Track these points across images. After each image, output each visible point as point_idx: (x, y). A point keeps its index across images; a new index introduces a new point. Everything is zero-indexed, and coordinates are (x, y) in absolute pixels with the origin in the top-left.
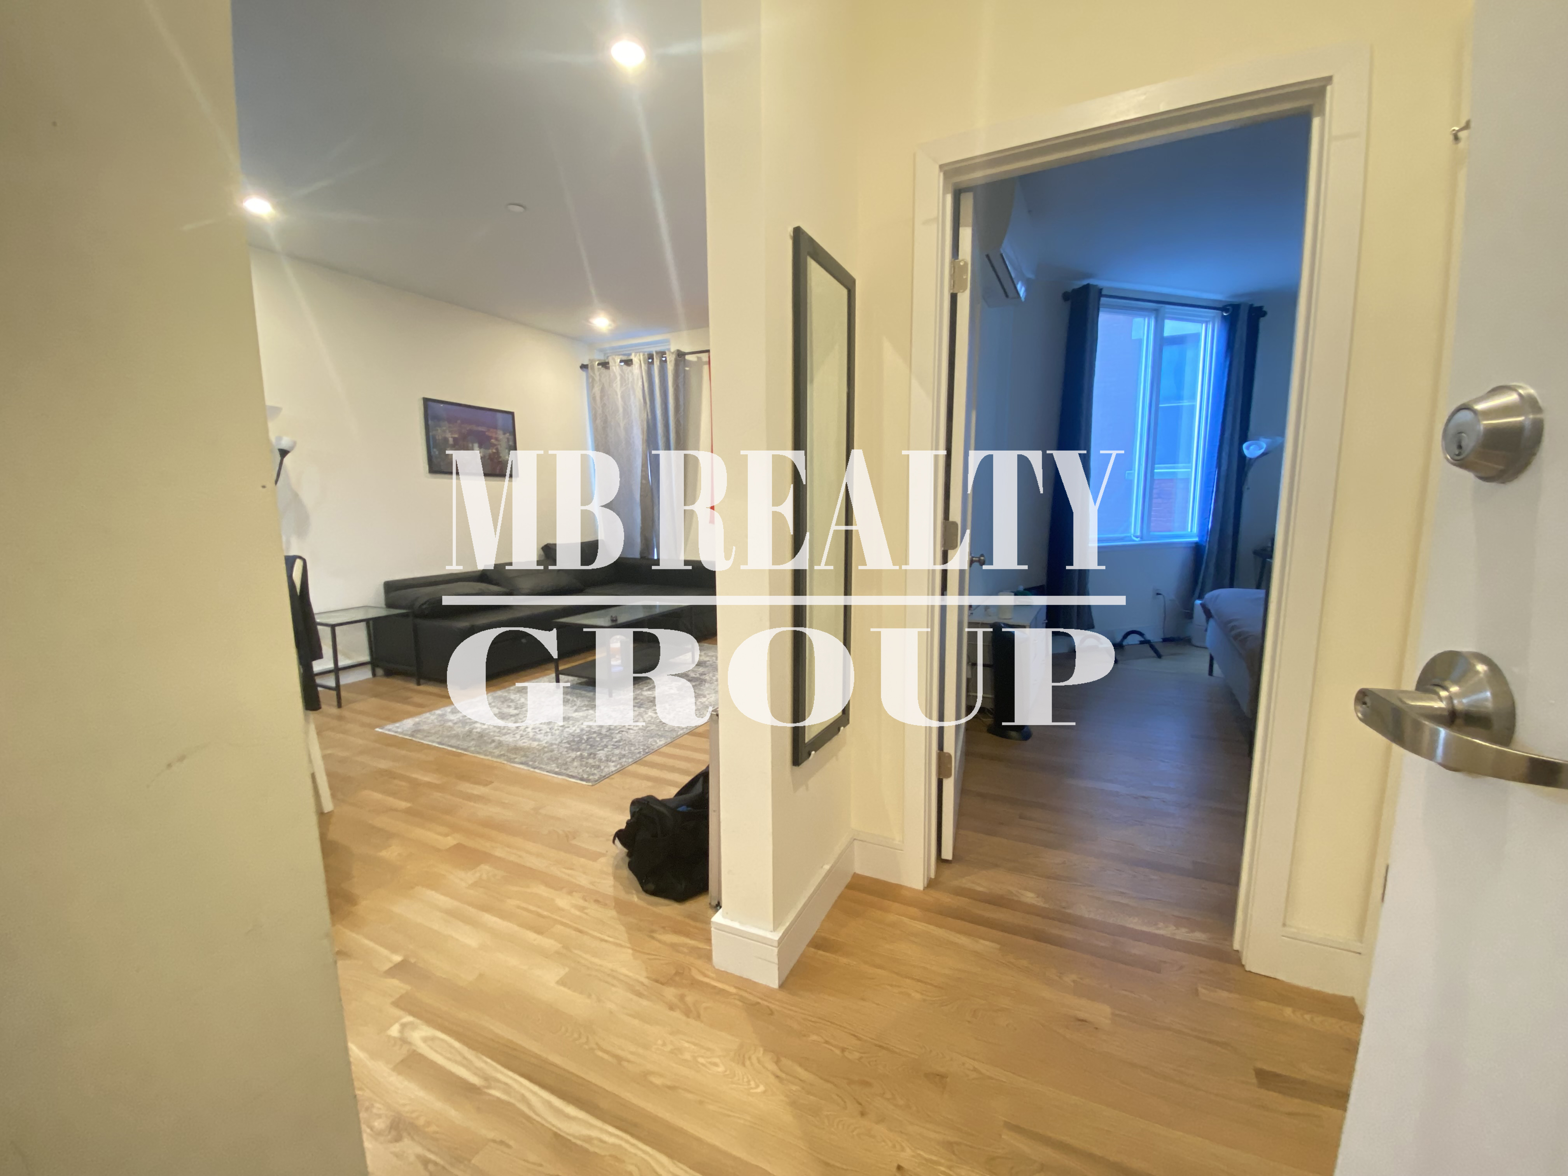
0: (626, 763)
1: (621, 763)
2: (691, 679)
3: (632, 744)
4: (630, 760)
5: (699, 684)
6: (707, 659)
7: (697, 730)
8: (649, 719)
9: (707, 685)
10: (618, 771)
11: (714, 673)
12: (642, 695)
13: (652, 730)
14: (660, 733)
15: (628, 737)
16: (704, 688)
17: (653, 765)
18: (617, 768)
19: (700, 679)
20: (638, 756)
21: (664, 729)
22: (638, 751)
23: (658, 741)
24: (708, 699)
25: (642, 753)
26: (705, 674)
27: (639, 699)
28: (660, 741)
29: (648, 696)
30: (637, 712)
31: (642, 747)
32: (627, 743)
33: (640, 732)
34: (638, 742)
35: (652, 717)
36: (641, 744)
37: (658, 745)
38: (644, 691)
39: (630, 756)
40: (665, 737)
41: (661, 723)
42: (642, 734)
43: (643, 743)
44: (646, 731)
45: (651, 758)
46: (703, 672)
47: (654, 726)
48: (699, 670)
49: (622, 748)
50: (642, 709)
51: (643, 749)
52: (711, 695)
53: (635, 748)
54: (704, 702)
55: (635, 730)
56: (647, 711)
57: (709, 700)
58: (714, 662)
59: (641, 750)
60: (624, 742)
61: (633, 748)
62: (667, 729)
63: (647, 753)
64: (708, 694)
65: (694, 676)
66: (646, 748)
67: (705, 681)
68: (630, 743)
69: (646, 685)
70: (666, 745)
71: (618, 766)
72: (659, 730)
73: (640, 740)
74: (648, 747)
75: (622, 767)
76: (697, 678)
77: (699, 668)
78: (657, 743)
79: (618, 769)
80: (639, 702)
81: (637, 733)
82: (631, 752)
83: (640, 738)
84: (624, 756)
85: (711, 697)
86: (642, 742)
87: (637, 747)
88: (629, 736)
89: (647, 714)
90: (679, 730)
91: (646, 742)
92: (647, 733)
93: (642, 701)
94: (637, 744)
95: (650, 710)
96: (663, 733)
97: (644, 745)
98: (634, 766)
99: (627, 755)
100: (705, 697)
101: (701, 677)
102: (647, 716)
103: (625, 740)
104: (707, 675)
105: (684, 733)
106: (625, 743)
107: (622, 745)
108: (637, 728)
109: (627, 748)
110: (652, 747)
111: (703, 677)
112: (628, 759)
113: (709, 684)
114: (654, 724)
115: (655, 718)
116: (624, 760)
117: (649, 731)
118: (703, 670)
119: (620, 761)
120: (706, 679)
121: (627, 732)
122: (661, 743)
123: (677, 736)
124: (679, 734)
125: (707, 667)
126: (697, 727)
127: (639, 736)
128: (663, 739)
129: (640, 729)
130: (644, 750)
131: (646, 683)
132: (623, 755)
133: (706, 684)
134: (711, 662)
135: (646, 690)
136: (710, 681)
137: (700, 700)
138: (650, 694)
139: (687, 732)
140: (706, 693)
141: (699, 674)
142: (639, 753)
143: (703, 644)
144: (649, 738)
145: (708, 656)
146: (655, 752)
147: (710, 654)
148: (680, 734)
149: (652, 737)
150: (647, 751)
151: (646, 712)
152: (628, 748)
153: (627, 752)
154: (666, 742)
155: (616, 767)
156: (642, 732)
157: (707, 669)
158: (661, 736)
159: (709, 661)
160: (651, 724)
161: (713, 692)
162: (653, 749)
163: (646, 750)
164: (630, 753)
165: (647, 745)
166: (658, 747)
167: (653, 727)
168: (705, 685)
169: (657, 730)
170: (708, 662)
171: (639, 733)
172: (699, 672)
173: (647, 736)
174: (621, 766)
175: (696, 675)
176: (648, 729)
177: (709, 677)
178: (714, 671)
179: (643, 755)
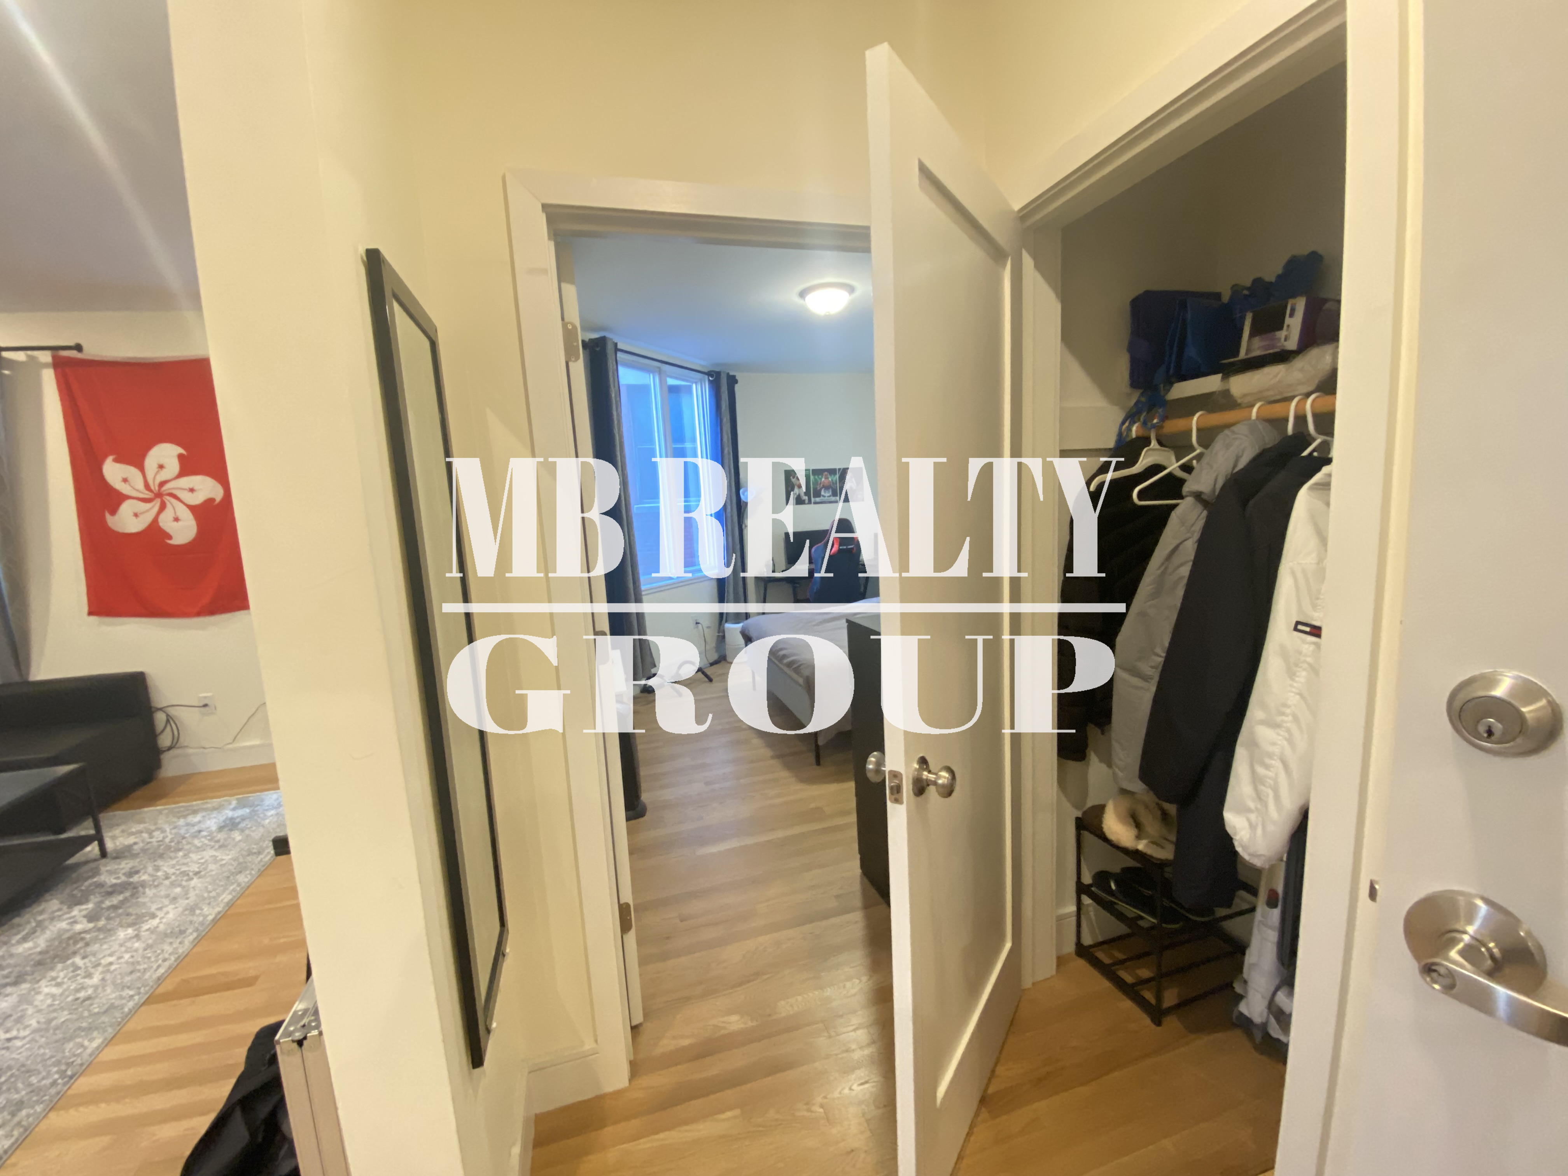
0: (31, 1119)
1: (19, 1124)
2: (110, 890)
3: (28, 1071)
4: (39, 1108)
5: (132, 895)
6: (131, 840)
7: (162, 990)
8: (49, 1001)
9: (149, 892)
10: (17, 1145)
11: (156, 863)
12: (11, 955)
13: (64, 1022)
14: (84, 1025)
15: (13, 1059)
16: (146, 900)
17: (94, 1097)
18: (13, 1140)
19: (130, 884)
20: (53, 1091)
21: (89, 1011)
22: (50, 1081)
23: (86, 1043)
24: (162, 918)
25: (60, 1081)
26: (137, 872)
27: (9, 966)
28: (91, 1040)
29: (27, 954)
30: (15, 996)
31: (55, 1069)
32: (17, 1073)
33: (37, 1038)
34: (42, 1061)
35: (53, 996)
36: (49, 1062)
37: (89, 1051)
38: (13, 945)
39: (35, 1098)
40: (97, 1029)
41: (79, 1001)
42: (43, 1040)
43: (53, 1060)
44: (51, 1031)
45: (84, 1084)
46: (131, 868)
47: (66, 1013)
48: (121, 866)
49: (9, 1089)
50: (25, 986)
51: (57, 1072)
52: (165, 910)
53: (40, 1076)
54: (157, 927)
55: (24, 1038)
56: (36, 986)
57: (164, 920)
58: (148, 843)
59: (56, 1076)
60: (9, 1074)
61: (34, 1080)
62: (96, 1010)
63: (71, 1077)
64: (160, 909)
65: (114, 881)
66: (63, 1067)
67: (143, 884)
68: (23, 1069)
69: (14, 931)
70: (108, 1043)
71: (16, 1133)
72: (81, 1018)
73: (44, 1054)
74: (69, 1065)
75: (26, 1130)
76: (120, 885)
77: (120, 864)
78: (85, 1048)
79: (17, 1140)
80: (11, 973)
81: (29, 1042)
82: (35, 1091)
83: (42, 1051)
84: (20, 1105)
85: (167, 913)
86: (51, 1057)
87: (44, 1074)
88: (14, 1056)
89: (39, 993)
90: (124, 1001)
91: (59, 1056)
92: (55, 1034)
93: (17, 969)
94: (40, 1067)
95: (43, 983)
96: (90, 1020)
97: (58, 1063)
98: (52, 1115)
99: (25, 1099)
100: (153, 916)
101: (131, 880)
102: (40, 997)
103: (10, 1068)
104: (142, 871)
105: (136, 1004)
106: (12, 1076)
107: (6, 1081)
108: (27, 1032)
109: (20, 1085)
110: (79, 1061)
111: (135, 879)
112: (33, 1107)
113: (154, 891)
114: (62, 1009)
115: (61, 995)
116: (24, 1113)
117: (57, 1028)
118: (129, 866)
119: (16, 1119)
120: (144, 881)
121: (7, 1048)
122: (95, 1044)
123: (123, 1019)
124: (126, 1010)
125: (135, 856)
126: (160, 980)
127: (39, 1048)
128: (95, 1034)
129: (35, 1031)
130: (62, 1074)
131: (12, 927)
132: (17, 1103)
133: (147, 890)
134: (141, 845)
135: (19, 943)
136: (154, 881)
137: (146, 927)
138: (30, 949)
139: (142, 1001)
140: (153, 908)
141: (124, 874)
142: (54, 1083)
143: (111, 814)
144: (63, 1044)
145: (133, 834)
146: (87, 1068)
147: (134, 830)
148: (130, 1011)
149: (71, 1039)
150: (69, 1073)
151: (34, 989)
152: (23, 1083)
153: (23, 1093)
154: (105, 1039)
155: (12, 1136)
156: (42, 1036)
157: (138, 860)
158: (89, 1029)
159: (135, 843)
160: (55, 1011)
161: (166, 901)
162: (82, 1065)
163: (66, 1071)
164: (32, 1091)
165: (63, 1061)
166: (90, 1055)
167: (64, 1016)
168: (144, 893)
169: (77, 1020)
170: (136, 847)
171: (37, 1041)
172: (123, 871)
173: (56, 1041)
174: (21, 1130)
175: (118, 878)
176: (54, 1023)
177: (149, 875)
178: (155, 861)
179: (65, 1084)
